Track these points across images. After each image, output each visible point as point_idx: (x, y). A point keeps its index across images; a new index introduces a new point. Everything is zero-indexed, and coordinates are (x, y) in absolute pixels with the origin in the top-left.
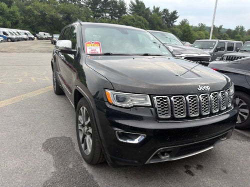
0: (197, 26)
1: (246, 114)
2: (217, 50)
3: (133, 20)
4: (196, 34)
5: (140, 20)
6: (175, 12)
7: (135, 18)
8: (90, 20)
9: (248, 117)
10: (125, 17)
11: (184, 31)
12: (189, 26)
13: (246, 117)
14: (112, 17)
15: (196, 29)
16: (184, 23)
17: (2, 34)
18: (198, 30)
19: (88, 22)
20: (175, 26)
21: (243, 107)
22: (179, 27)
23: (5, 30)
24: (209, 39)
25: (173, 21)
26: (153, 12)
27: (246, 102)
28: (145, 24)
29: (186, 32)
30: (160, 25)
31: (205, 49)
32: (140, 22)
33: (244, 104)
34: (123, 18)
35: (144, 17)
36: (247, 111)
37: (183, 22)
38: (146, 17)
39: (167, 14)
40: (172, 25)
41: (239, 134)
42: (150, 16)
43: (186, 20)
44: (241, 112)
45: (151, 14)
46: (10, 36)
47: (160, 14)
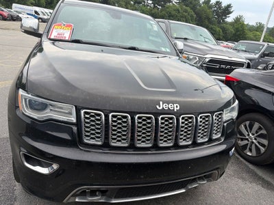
0: (255, 24)
1: (263, 145)
2: (264, 55)
3: (178, 10)
4: (250, 35)
5: (186, 11)
6: (229, 6)
7: (180, 9)
8: (129, 7)
9: (266, 150)
10: (169, 6)
11: (237, 30)
12: (243, 24)
13: (263, 149)
14: (154, 5)
15: (252, 29)
16: (238, 20)
17: (34, 14)
18: (254, 30)
19: (127, 8)
20: (226, 23)
21: (261, 136)
22: (231, 24)
23: (37, 9)
24: (259, 41)
25: (225, 16)
26: (203, 3)
27: (266, 130)
28: (192, 16)
29: (238, 31)
30: (209, 19)
31: (249, 52)
32: (186, 14)
33: (263, 132)
34: (167, 8)
35: (192, 9)
36: (265, 142)
37: (237, 18)
38: (194, 8)
39: (220, 7)
40: (223, 21)
41: (249, 171)
42: (198, 7)
43: (241, 17)
44: (259, 143)
45: (200, 6)
46: (41, 16)
47: (210, 7)
